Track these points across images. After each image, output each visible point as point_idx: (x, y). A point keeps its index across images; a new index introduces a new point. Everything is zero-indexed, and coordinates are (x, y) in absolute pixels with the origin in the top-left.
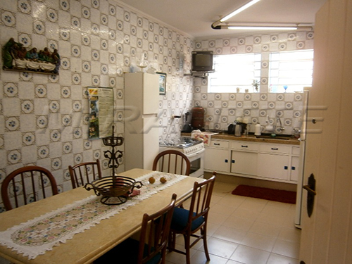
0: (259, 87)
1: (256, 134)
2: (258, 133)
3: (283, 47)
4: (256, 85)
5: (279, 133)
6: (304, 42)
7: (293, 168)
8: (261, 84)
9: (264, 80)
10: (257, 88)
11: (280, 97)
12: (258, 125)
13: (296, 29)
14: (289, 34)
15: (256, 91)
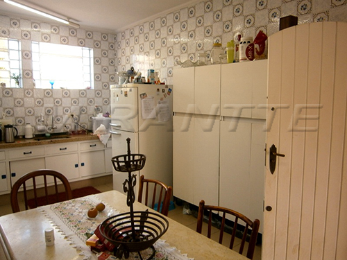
0: (21, 81)
1: (26, 137)
2: (29, 135)
3: (46, 38)
4: (17, 79)
5: (51, 131)
6: (67, 38)
7: (83, 164)
8: (24, 77)
9: (27, 74)
10: (18, 83)
11: (48, 93)
12: (29, 126)
13: (67, 23)
14: (52, 26)
15: (17, 86)
